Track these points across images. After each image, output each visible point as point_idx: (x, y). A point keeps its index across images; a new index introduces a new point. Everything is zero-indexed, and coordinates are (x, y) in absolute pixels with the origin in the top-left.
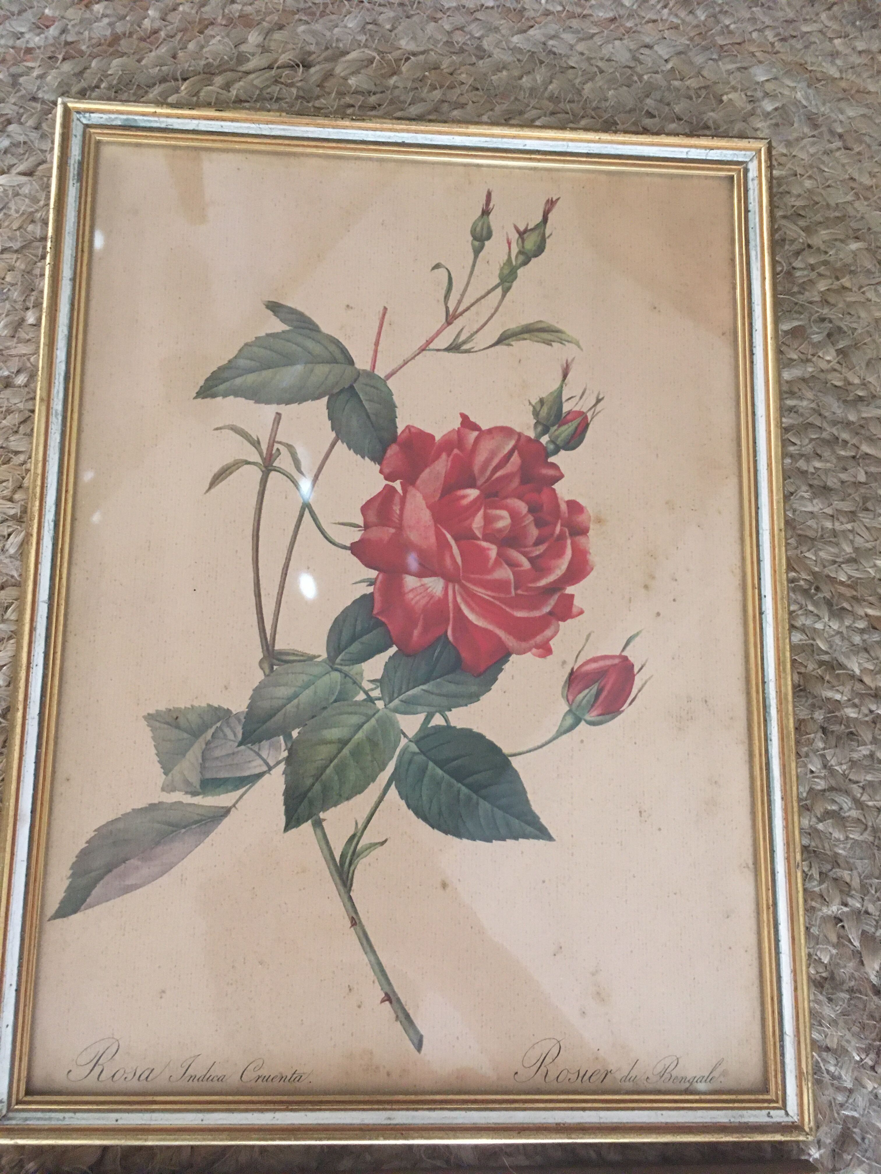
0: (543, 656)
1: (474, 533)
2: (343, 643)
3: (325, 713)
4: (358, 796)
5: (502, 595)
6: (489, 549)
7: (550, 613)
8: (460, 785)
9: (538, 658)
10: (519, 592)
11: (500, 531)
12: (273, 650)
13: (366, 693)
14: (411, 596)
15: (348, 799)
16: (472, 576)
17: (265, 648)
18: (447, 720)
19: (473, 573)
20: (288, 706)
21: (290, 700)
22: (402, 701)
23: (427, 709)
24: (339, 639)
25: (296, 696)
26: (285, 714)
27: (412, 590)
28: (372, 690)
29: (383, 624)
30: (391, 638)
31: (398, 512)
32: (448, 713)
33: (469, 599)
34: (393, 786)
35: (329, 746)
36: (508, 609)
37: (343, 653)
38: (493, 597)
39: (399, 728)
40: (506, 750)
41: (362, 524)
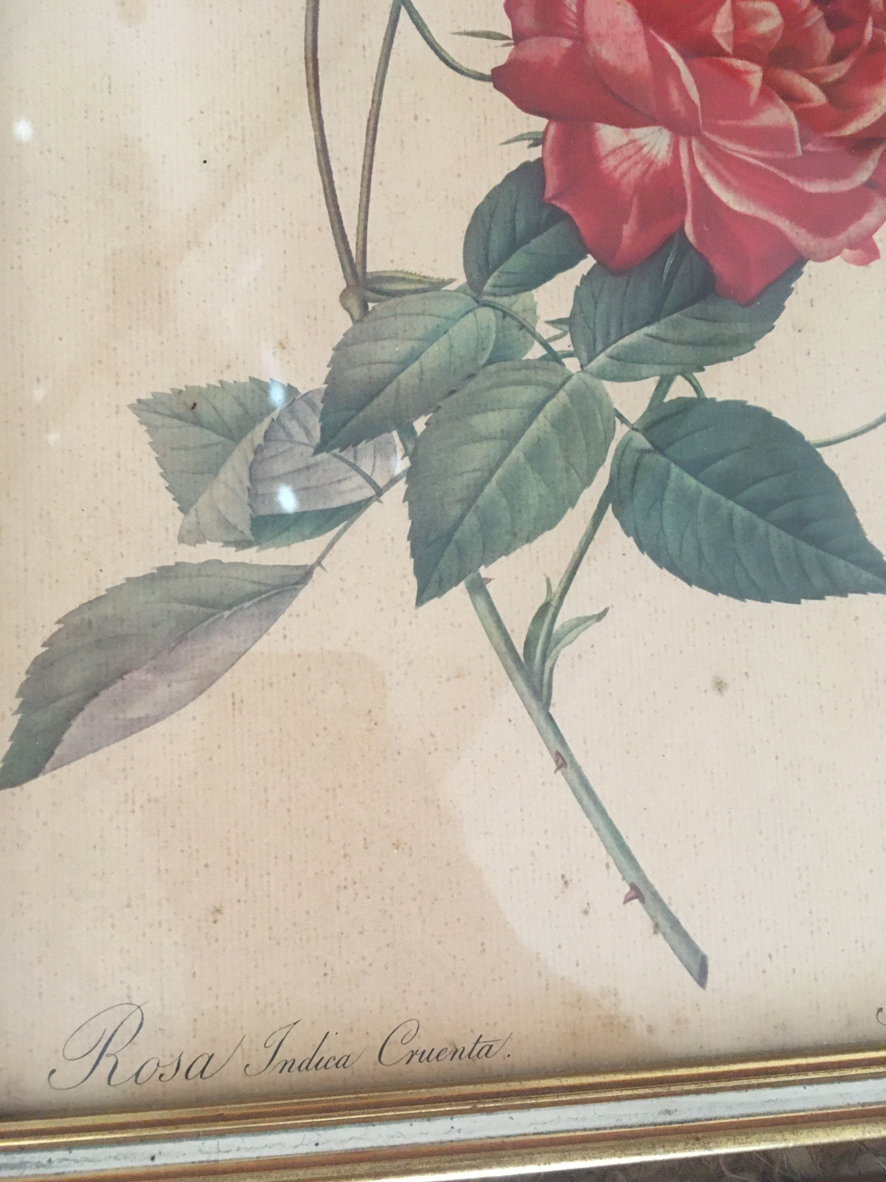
0: (865, 262)
1: (718, 45)
2: (494, 255)
3: (472, 385)
4: (547, 534)
5: (778, 155)
6: (748, 72)
7: (869, 184)
8: (731, 503)
9: (854, 267)
10: (810, 147)
11: (764, 38)
12: (365, 273)
13: (545, 344)
14: (611, 162)
15: (529, 540)
16: (721, 122)
17: (348, 269)
18: (697, 388)
19: (721, 117)
20: (402, 376)
21: (404, 364)
22: (611, 357)
23: (657, 369)
24: (486, 249)
25: (414, 356)
26: (397, 391)
27: (614, 152)
28: (555, 338)
29: (565, 216)
30: (581, 239)
31: (574, 8)
32: (697, 375)
33: (720, 167)
34: (609, 512)
35: (485, 445)
36: (792, 180)
37: (496, 273)
38: (763, 160)
39: (610, 404)
40: (811, 436)
41: (509, 33)
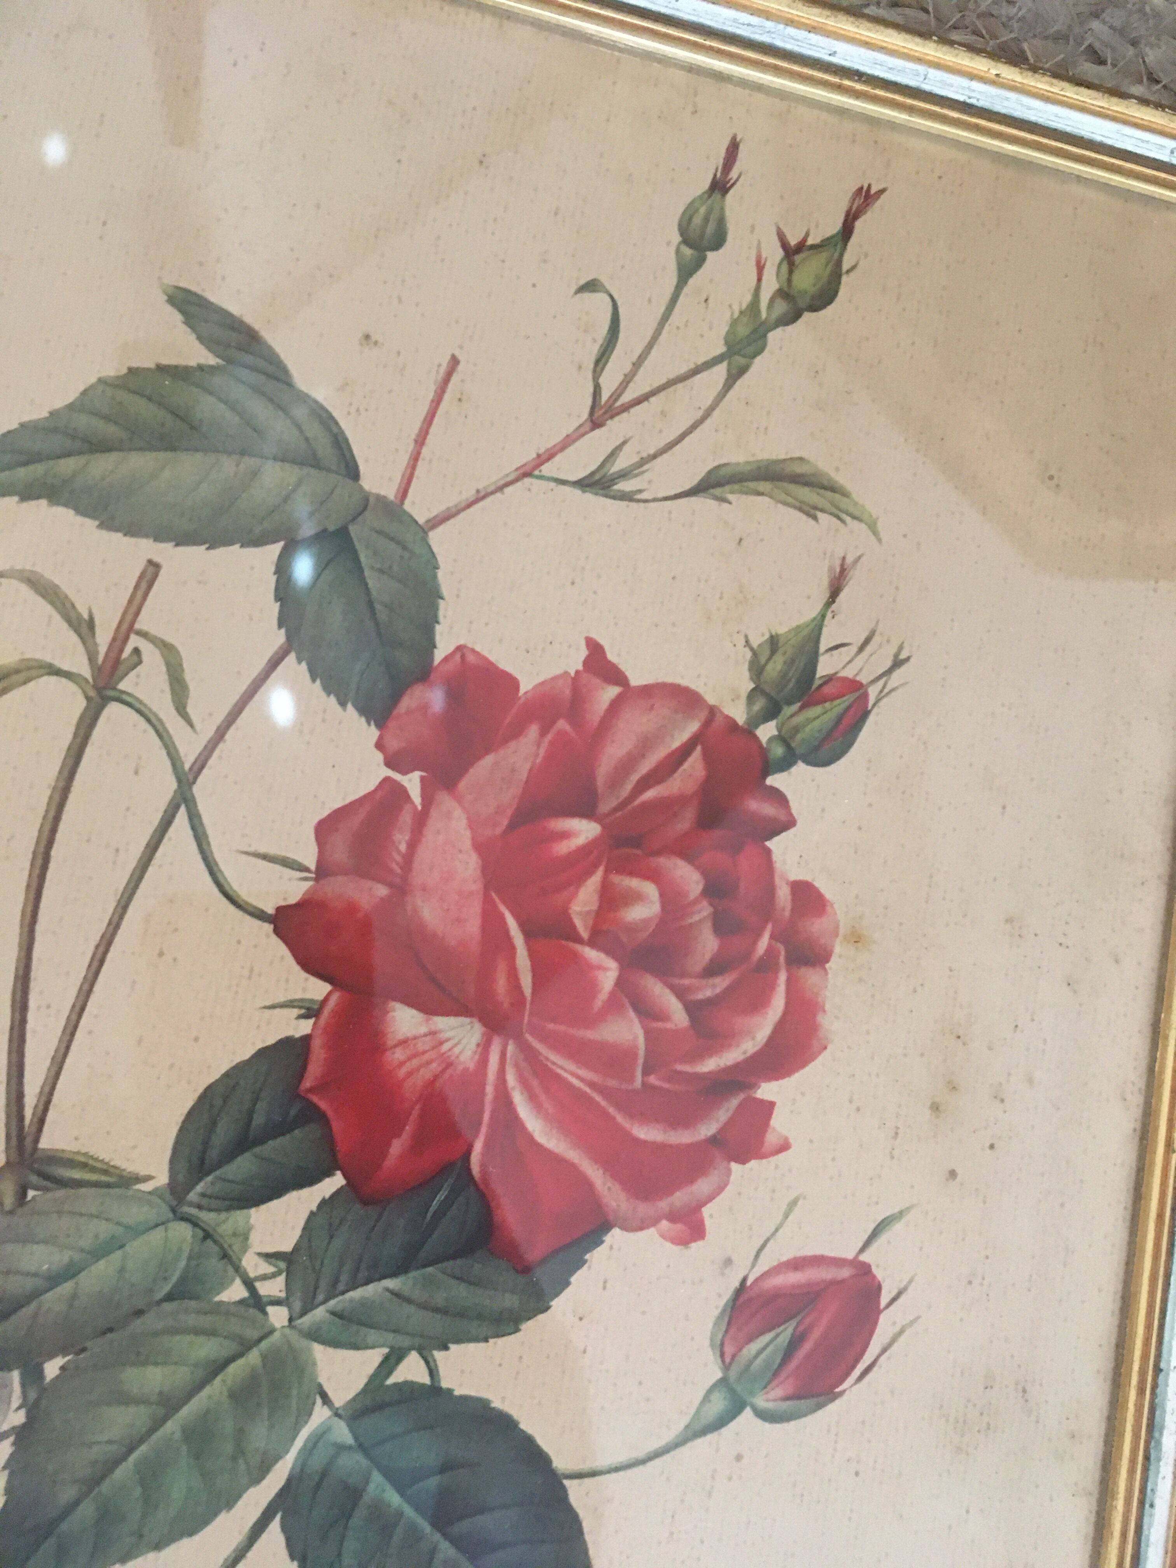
0: (683, 1241)
1: (573, 927)
2: (213, 1154)
3: (138, 1325)
4: (185, 1542)
5: (612, 1083)
6: (600, 967)
7: (714, 1141)
8: (437, 1536)
9: (668, 1245)
10: (652, 1079)
11: (632, 929)
12: (35, 1149)
13: (249, 1284)
14: (399, 1055)
15: (158, 1546)
16: (551, 1026)
17: (14, 1142)
18: (433, 1372)
19: (554, 1020)
20: (49, 1295)
21: (55, 1280)
22: (333, 1313)
23: (390, 1336)
24: (206, 1144)
25: (70, 1272)
26: (35, 1315)
27: (404, 1042)
28: (264, 1277)
29: (320, 1116)
30: (333, 1152)
31: (403, 847)
32: (438, 1355)
33: (535, 1083)
34: (275, 1525)
35: (132, 1409)
36: (620, 1118)
37: (210, 1178)
38: (592, 1085)
39: (313, 1378)
40: (560, 1463)
41: (312, 864)
